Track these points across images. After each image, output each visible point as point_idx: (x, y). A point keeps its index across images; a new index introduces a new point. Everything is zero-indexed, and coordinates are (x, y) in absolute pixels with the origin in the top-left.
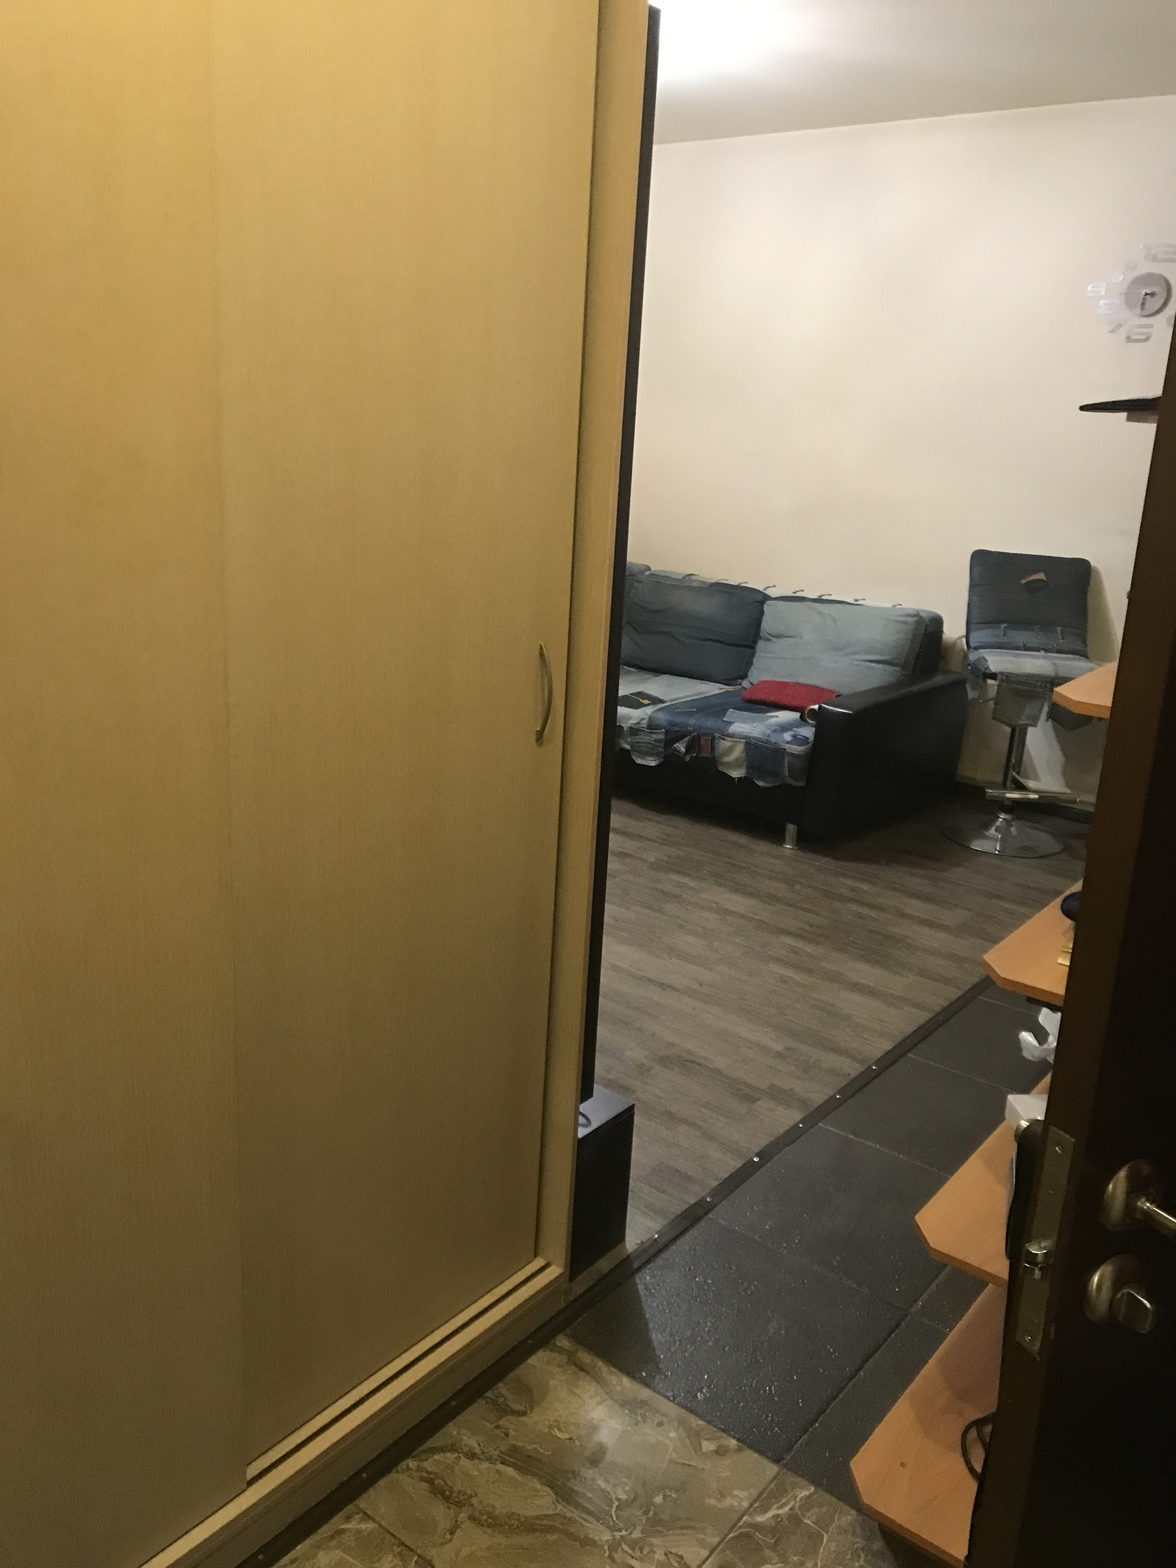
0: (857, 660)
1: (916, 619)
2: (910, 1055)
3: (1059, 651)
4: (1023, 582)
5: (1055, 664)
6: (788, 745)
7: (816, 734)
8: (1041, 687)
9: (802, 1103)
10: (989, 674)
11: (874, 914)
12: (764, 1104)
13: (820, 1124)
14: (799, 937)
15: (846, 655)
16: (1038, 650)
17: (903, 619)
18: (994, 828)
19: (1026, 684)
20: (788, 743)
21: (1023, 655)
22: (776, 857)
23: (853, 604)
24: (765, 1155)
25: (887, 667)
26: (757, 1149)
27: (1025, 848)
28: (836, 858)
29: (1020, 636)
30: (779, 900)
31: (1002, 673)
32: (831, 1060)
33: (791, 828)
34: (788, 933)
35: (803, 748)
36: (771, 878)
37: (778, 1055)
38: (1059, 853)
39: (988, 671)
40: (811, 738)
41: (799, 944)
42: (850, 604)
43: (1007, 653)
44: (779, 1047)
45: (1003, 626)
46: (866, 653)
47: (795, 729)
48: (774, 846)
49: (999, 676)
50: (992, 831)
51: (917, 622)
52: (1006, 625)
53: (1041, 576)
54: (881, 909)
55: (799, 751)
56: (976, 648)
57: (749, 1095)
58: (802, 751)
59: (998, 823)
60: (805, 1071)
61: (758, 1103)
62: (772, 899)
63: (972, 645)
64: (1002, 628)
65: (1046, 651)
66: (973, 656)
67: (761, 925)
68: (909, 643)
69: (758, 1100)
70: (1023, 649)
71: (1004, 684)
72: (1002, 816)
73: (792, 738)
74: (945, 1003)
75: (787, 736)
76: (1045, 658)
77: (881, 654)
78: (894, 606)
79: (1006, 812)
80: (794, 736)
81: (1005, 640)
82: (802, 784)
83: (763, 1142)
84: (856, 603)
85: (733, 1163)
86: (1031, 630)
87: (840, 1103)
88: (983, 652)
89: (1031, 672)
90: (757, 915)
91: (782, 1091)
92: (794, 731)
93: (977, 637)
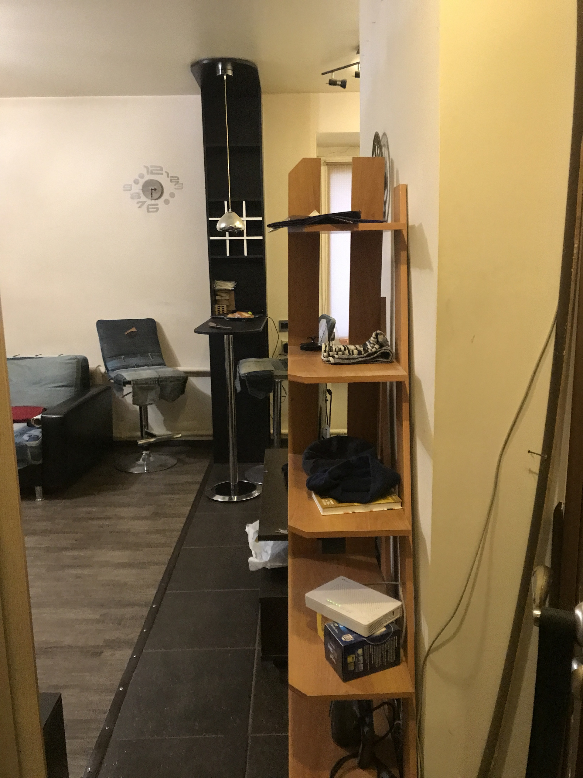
0: (49, 388)
1: (76, 360)
2: (167, 592)
3: (153, 365)
4: (126, 333)
5: (156, 372)
6: (27, 442)
7: (43, 432)
8: (153, 384)
9: (128, 643)
10: (126, 382)
11: (107, 522)
12: (107, 653)
13: (144, 651)
14: (73, 548)
15: (41, 386)
16: (143, 366)
17: (67, 361)
18: (141, 460)
19: (146, 383)
20: (27, 441)
21: (138, 369)
22: (35, 508)
23: (36, 358)
24: (125, 683)
25: (67, 388)
26: (117, 683)
27: (161, 466)
28: (71, 498)
29: (134, 361)
30: (51, 532)
31: (133, 380)
32: (129, 612)
33: (38, 489)
34: (66, 549)
35: (37, 442)
36: (38, 521)
37: (98, 621)
38: (176, 464)
39: (125, 381)
40: (40, 435)
41: (76, 553)
42: (34, 358)
43: (131, 370)
44: (98, 617)
45: (122, 357)
46: (53, 382)
47: (28, 432)
48: (31, 502)
49: (132, 383)
50: (141, 461)
51: (78, 362)
52: (124, 356)
53: (134, 329)
54: (109, 518)
55: (35, 444)
56: (113, 370)
57: (96, 652)
58: (37, 443)
59: (143, 457)
60: (120, 624)
61: (103, 654)
62: (44, 533)
63: (110, 369)
64: (122, 358)
65: (148, 366)
66: (113, 375)
67: (48, 550)
68: (76, 373)
69: (101, 653)
70: (136, 367)
71: (136, 386)
72: (144, 453)
73: (29, 438)
74: (169, 557)
75: (26, 437)
76: (149, 369)
77: (61, 382)
78: (60, 355)
79: (146, 450)
80: (30, 436)
81: (124, 364)
82: (40, 462)
83: (119, 676)
84: (37, 357)
85: (109, 698)
86: (136, 357)
87: (148, 632)
88: (119, 372)
89: (147, 377)
90: (42, 544)
91: (113, 641)
92: (29, 433)
93: (111, 365)
